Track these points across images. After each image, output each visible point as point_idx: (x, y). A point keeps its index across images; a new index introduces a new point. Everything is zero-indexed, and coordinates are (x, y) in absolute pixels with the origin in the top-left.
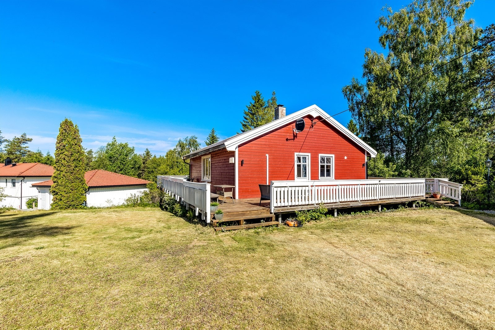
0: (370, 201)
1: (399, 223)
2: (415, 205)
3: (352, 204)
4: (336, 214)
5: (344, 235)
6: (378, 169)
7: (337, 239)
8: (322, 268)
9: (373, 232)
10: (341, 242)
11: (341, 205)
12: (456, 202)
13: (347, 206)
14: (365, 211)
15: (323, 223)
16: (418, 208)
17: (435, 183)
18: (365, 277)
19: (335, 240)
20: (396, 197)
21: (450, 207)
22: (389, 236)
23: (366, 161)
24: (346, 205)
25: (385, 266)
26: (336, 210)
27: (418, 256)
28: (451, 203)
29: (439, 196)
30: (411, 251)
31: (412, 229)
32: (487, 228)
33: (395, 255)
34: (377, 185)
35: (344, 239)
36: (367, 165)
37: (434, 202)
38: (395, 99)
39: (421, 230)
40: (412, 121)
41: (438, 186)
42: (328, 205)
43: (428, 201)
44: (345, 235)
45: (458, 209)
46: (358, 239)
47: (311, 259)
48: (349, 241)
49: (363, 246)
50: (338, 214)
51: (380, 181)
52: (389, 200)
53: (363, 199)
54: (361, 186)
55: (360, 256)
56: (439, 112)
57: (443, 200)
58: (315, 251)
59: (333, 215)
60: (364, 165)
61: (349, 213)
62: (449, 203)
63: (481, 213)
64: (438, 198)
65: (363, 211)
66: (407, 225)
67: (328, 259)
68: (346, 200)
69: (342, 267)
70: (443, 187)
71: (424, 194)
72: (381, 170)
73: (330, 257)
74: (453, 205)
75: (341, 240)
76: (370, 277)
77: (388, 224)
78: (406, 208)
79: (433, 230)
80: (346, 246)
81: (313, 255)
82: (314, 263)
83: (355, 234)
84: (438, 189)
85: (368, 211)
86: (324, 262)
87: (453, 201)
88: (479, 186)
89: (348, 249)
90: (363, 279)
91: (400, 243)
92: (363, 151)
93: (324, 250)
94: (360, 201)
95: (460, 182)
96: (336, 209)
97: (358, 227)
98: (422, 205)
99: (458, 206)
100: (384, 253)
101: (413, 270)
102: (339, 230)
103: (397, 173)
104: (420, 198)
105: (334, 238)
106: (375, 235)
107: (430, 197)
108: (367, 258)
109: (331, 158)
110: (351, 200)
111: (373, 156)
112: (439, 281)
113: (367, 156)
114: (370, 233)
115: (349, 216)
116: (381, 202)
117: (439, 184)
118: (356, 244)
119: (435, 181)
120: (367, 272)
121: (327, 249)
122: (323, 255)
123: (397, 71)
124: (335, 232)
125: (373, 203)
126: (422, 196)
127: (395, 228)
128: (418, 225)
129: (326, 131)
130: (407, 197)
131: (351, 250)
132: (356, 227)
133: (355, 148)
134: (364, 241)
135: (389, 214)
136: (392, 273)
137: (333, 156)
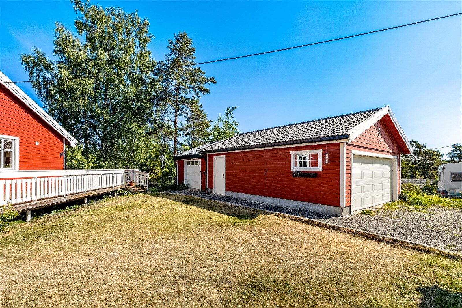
0: (77, 195)
1: (114, 212)
2: (117, 194)
3: (55, 201)
4: (29, 217)
5: (58, 241)
6: (76, 160)
7: (51, 249)
8: (51, 302)
9: (94, 227)
10: (59, 251)
11: (39, 203)
12: (145, 188)
13: (46, 204)
14: (69, 207)
15: (9, 234)
16: (120, 196)
17: (131, 173)
18: (120, 282)
19: (50, 252)
20: (102, 188)
21: (143, 192)
22: (113, 227)
23: (64, 150)
24: (47, 202)
25: (130, 259)
26: (29, 212)
27: (150, 238)
28: (142, 189)
29: (134, 184)
30: (142, 235)
31: (130, 215)
32: (174, 203)
33: (132, 244)
34: (85, 176)
35: (62, 246)
36: (66, 154)
37: (131, 190)
38: (92, 91)
39: (136, 214)
40: (106, 117)
41: (133, 175)
42: (17, 206)
43: (126, 188)
44: (61, 241)
45: (148, 193)
46: (81, 241)
47: (22, 297)
48: (70, 247)
49: (93, 246)
50: (33, 216)
51: (87, 172)
52: (96, 191)
53: (69, 193)
54: (67, 178)
55: (97, 259)
56: (129, 114)
57: (136, 187)
58: (22, 281)
59: (25, 219)
60: (61, 154)
61: (49, 212)
62: (140, 189)
63: (162, 194)
64: (133, 186)
65: (67, 208)
66: (122, 212)
67: (54, 284)
68: (46, 196)
69: (83, 285)
70: (136, 176)
71: (123, 183)
72: (80, 161)
73: (56, 279)
74: (144, 191)
75: (58, 249)
76: (125, 280)
77: (105, 214)
78: (110, 197)
79: (145, 212)
80: (71, 254)
81: (21, 289)
82: (31, 301)
83: (74, 235)
84: (133, 178)
85: (73, 206)
86: (50, 290)
87: (143, 187)
88: (159, 174)
89: (76, 257)
90: (120, 286)
91: (127, 231)
92: (60, 137)
93: (37, 272)
94: (65, 195)
95: (147, 171)
96: (29, 210)
97: (73, 226)
98: (122, 193)
99: (146, 190)
100: (120, 246)
101: (156, 252)
102: (46, 238)
103: (96, 165)
104: (121, 187)
105: (46, 250)
106: (99, 230)
107: (127, 186)
108: (106, 259)
109: (13, 142)
110: (54, 195)
111: (73, 145)
112: (179, 253)
113: (66, 145)
114: (90, 229)
115: (52, 216)
116: (88, 194)
117: (134, 174)
118: (83, 247)
119: (131, 172)
120: (118, 275)
121: (42, 270)
122: (42, 281)
123: (92, 64)
124: (42, 242)
125: (80, 196)
126: (122, 185)
127: (114, 218)
128: (131, 210)
129: (4, 101)
130: (111, 187)
131: (81, 257)
132: (70, 227)
133: (51, 134)
134: (90, 240)
135: (98, 205)
136: (143, 264)
137: (18, 139)
